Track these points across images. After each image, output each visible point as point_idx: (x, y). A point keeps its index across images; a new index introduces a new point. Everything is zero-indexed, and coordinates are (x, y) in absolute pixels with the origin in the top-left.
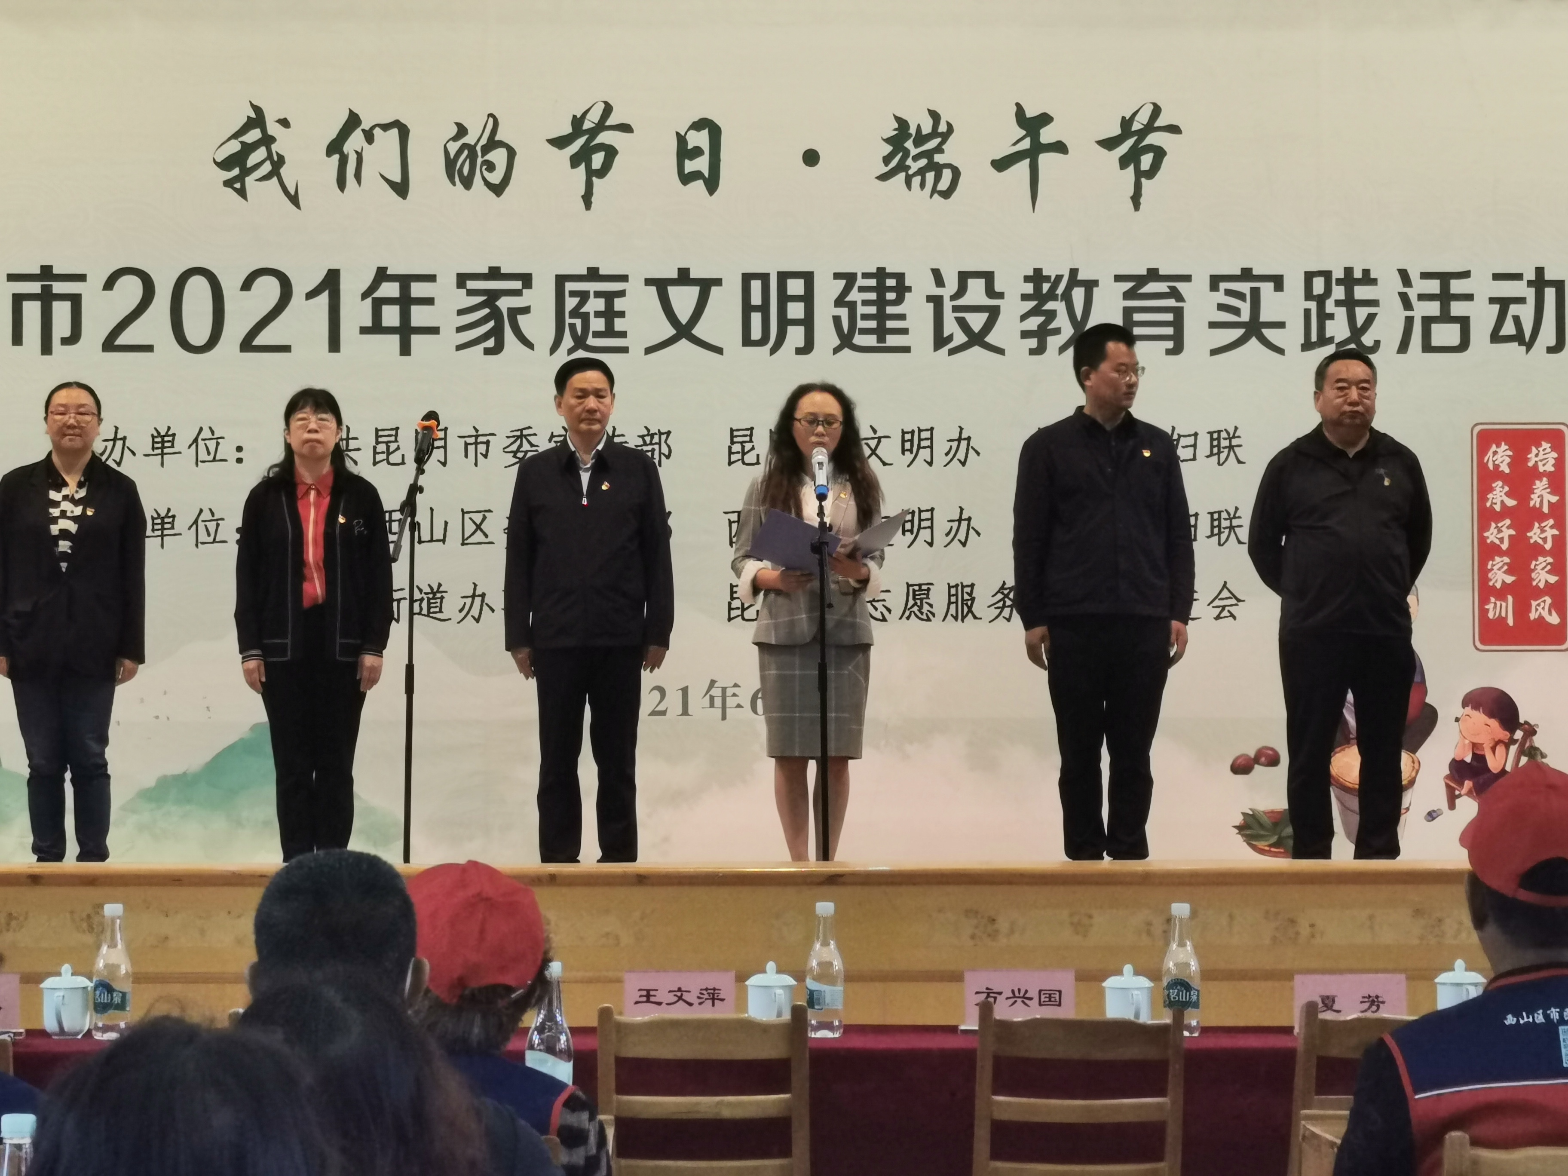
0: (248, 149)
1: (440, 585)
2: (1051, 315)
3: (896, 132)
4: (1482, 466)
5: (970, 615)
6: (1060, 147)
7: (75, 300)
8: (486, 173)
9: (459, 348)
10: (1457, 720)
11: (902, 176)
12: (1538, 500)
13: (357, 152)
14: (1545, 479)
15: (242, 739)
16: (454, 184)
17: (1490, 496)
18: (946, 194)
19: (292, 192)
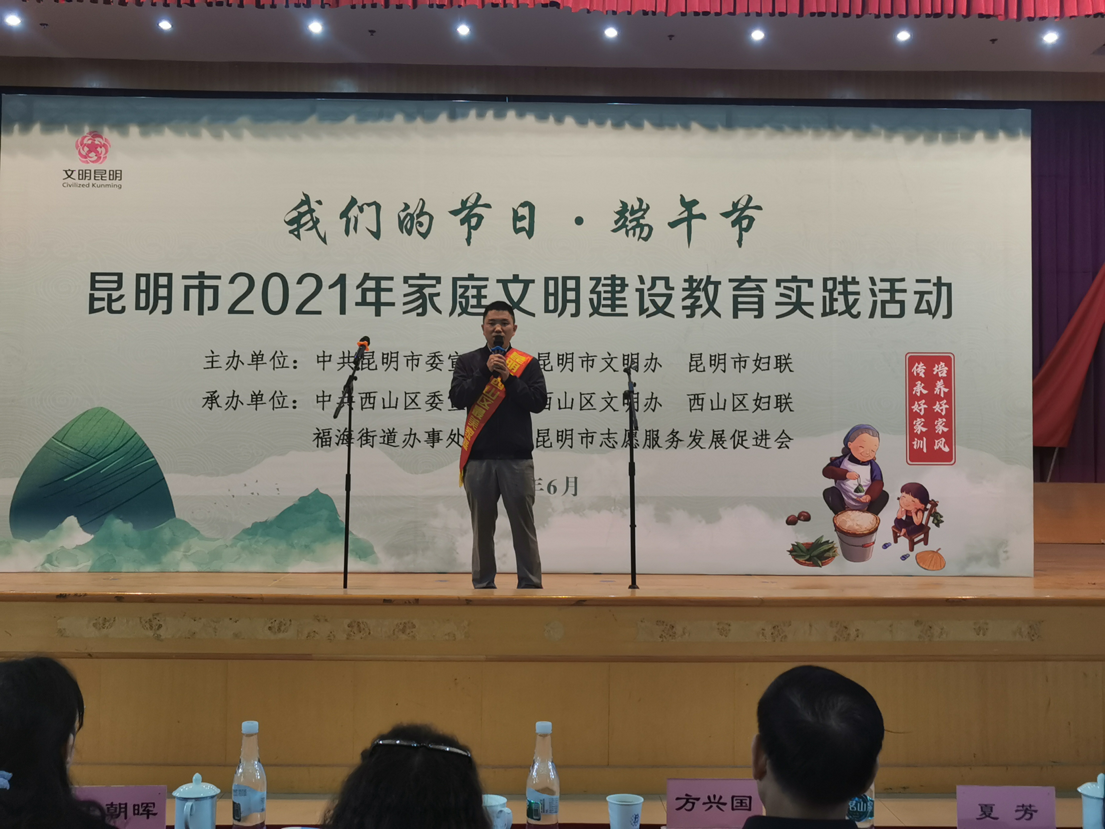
0: (301, 215)
1: (394, 429)
2: (698, 298)
3: (621, 209)
4: (911, 374)
5: (656, 445)
6: (702, 216)
7: (216, 288)
8: (419, 228)
9: (405, 313)
10: (898, 499)
11: (624, 230)
12: (939, 391)
13: (355, 217)
14: (942, 380)
15: (294, 505)
16: (402, 232)
17: (915, 388)
18: (646, 239)
19: (323, 236)
